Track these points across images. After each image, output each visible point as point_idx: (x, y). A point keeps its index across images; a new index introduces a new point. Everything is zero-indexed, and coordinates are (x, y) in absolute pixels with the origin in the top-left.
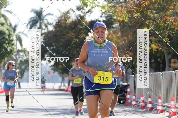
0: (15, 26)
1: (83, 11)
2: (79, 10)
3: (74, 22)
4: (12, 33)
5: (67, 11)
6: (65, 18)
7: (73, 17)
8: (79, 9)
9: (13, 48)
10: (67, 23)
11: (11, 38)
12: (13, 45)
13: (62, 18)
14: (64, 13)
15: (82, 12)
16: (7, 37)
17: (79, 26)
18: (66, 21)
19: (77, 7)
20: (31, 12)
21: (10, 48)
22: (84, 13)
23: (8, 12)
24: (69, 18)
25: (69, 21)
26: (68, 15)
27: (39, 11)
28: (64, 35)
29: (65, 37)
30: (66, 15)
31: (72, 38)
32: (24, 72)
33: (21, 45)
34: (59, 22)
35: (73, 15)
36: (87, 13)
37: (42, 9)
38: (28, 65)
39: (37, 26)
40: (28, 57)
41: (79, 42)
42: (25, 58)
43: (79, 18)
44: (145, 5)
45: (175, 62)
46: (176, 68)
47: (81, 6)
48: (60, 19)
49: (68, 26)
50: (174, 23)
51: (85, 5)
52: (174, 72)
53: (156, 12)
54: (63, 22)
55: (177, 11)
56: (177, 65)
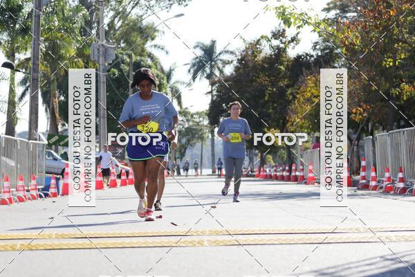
1: (284, 40)
2: (275, 39)
3: (269, 58)
5: (256, 40)
6: (253, 53)
7: (266, 50)
8: (278, 35)
10: (256, 60)
13: (247, 53)
14: (251, 44)
15: (281, 41)
17: (277, 65)
18: (256, 56)
20: (195, 47)
22: (284, 43)
24: (261, 52)
25: (262, 55)
26: (258, 46)
27: (209, 46)
28: (252, 81)
29: (254, 84)
30: (254, 47)
31: (265, 86)
32: (185, 149)
33: (180, 103)
34: (242, 59)
35: (268, 47)
36: (289, 42)
37: (214, 42)
38: (193, 137)
39: (206, 71)
40: (191, 123)
41: (277, 92)
42: (187, 126)
43: (277, 51)
44: (389, 15)
47: (279, 31)
48: (244, 54)
49: (258, 66)
51: (286, 21)
53: (407, 30)
54: (250, 58)
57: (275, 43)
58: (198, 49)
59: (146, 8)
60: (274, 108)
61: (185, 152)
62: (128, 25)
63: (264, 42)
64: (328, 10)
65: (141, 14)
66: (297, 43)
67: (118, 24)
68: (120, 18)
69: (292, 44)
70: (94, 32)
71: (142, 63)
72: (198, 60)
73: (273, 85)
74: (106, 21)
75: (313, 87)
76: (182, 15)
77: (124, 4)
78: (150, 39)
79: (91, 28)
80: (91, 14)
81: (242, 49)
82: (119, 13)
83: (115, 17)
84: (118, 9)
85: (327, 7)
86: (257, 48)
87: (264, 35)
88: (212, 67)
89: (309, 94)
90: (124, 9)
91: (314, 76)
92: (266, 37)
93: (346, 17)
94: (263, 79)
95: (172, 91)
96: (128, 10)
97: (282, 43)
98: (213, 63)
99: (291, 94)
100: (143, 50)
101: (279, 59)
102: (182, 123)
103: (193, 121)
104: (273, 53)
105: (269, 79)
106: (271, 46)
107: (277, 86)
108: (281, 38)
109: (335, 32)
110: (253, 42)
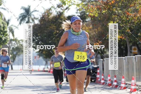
0: (9, 20)
1: (63, 8)
2: (59, 8)
4: (6, 25)
5: (49, 8)
6: (48, 14)
7: (54, 13)
8: (59, 6)
9: (7, 38)
10: (49, 17)
11: (5, 30)
12: (7, 35)
13: (45, 14)
14: (47, 10)
15: (61, 9)
16: (2, 29)
17: (59, 20)
18: (49, 16)
19: (57, 5)
20: (21, 9)
21: (4, 38)
22: (63, 10)
24: (51, 14)
25: (51, 16)
26: (50, 11)
27: (27, 8)
28: (47, 27)
29: (48, 29)
30: (48, 12)
31: (53, 30)
32: (15, 57)
33: (13, 35)
34: (43, 17)
35: (55, 12)
36: (65, 9)
37: (30, 6)
38: (19, 51)
39: (26, 20)
40: (18, 45)
42: (16, 46)
43: (59, 13)
44: (111, 3)
45: (135, 49)
46: (136, 53)
47: (60, 4)
48: (44, 14)
49: (50, 20)
50: (134, 18)
51: (64, 3)
52: (134, 57)
53: (120, 9)
54: (46, 17)
55: (137, 8)
56: (136, 51)
57: (59, 10)
58: (22, 9)
61: (15, 58)
63: (53, 9)
69: (66, 10)
72: (22, 15)
73: (57, 29)
86: (50, 12)
88: (28, 18)
92: (54, 7)
94: (53, 27)
95: (9, 29)
97: (62, 10)
98: (29, 16)
101: (60, 17)
102: (14, 45)
103: (19, 44)
104: (57, 15)
105: (55, 27)
106: (56, 11)
107: (59, 30)
108: (61, 7)
109: (86, 9)
110: (48, 9)
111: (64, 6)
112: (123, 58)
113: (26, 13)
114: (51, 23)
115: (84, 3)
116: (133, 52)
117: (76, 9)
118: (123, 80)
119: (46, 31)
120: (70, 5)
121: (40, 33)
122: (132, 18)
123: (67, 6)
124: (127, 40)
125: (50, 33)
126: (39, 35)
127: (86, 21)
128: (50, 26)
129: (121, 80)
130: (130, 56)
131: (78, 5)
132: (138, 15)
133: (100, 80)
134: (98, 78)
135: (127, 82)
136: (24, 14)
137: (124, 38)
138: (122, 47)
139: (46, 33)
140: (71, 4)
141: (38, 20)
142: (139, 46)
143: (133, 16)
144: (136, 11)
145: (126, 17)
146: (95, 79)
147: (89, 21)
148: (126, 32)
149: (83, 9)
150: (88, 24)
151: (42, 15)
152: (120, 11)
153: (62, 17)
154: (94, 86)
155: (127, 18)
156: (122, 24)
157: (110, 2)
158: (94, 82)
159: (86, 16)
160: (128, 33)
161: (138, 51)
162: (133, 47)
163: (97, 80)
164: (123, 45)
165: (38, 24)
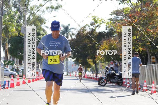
1: (95, 26)
2: (92, 25)
3: (89, 33)
6: (83, 31)
7: (88, 30)
8: (92, 24)
10: (84, 33)
15: (94, 26)
18: (84, 32)
19: (90, 23)
22: (95, 27)
23: (47, 28)
24: (86, 30)
25: (86, 32)
26: (85, 28)
28: (82, 41)
29: (83, 42)
30: (83, 29)
31: (87, 43)
34: (79, 33)
36: (97, 27)
41: (92, 46)
43: (92, 30)
44: (135, 22)
45: (153, 58)
46: (154, 62)
47: (93, 23)
48: (80, 31)
49: (85, 36)
50: (153, 33)
51: (96, 22)
52: (154, 65)
53: (141, 26)
54: (81, 33)
55: (156, 25)
56: (155, 60)
57: (91, 27)
59: (42, 12)
60: (91, 52)
62: (35, 18)
63: (87, 27)
64: (112, 15)
65: (40, 14)
66: (100, 27)
67: (31, 18)
68: (32, 16)
70: (22, 21)
71: (40, 33)
73: (90, 43)
74: (27, 16)
75: (106, 45)
76: (56, 16)
77: (34, 10)
78: (44, 24)
79: (21, 19)
80: (21, 14)
81: (79, 29)
82: (32, 14)
83: (30, 15)
84: (31, 12)
85: (111, 13)
87: (87, 24)
88: (67, 34)
89: (104, 48)
90: (34, 12)
91: (106, 41)
92: (88, 25)
93: (118, 17)
94: (87, 41)
96: (35, 13)
99: (97, 46)
100: (41, 28)
101: (93, 33)
104: (90, 31)
105: (89, 41)
106: (90, 28)
107: (92, 43)
108: (94, 25)
109: (114, 26)
110: (83, 27)
111: (96, 24)
112: (144, 66)
113: (65, 30)
114: (86, 38)
115: (112, 22)
116: (152, 61)
117: (106, 26)
118: (145, 84)
119: (81, 44)
120: (101, 24)
121: (77, 45)
122: (152, 34)
123: (98, 24)
124: (148, 51)
125: (84, 46)
126: (75, 47)
127: (114, 36)
128: (85, 40)
129: (143, 84)
130: (151, 64)
131: (108, 23)
132: (157, 31)
133: (126, 84)
134: (125, 82)
135: (148, 86)
136: (63, 31)
137: (145, 50)
138: (143, 57)
139: (81, 46)
140: (101, 22)
141: (75, 35)
142: (157, 56)
143: (153, 32)
144: (155, 28)
145: (146, 32)
146: (122, 83)
147: (115, 36)
148: (147, 44)
149: (111, 26)
150: (115, 38)
151: (78, 31)
152: (142, 28)
153: (95, 33)
154: (121, 88)
155: (148, 33)
156: (144, 38)
157: (134, 20)
158: (121, 85)
159: (113, 32)
160: (148, 45)
161: (156, 60)
162: (152, 57)
163: (123, 84)
164: (144, 55)
165: (75, 38)
